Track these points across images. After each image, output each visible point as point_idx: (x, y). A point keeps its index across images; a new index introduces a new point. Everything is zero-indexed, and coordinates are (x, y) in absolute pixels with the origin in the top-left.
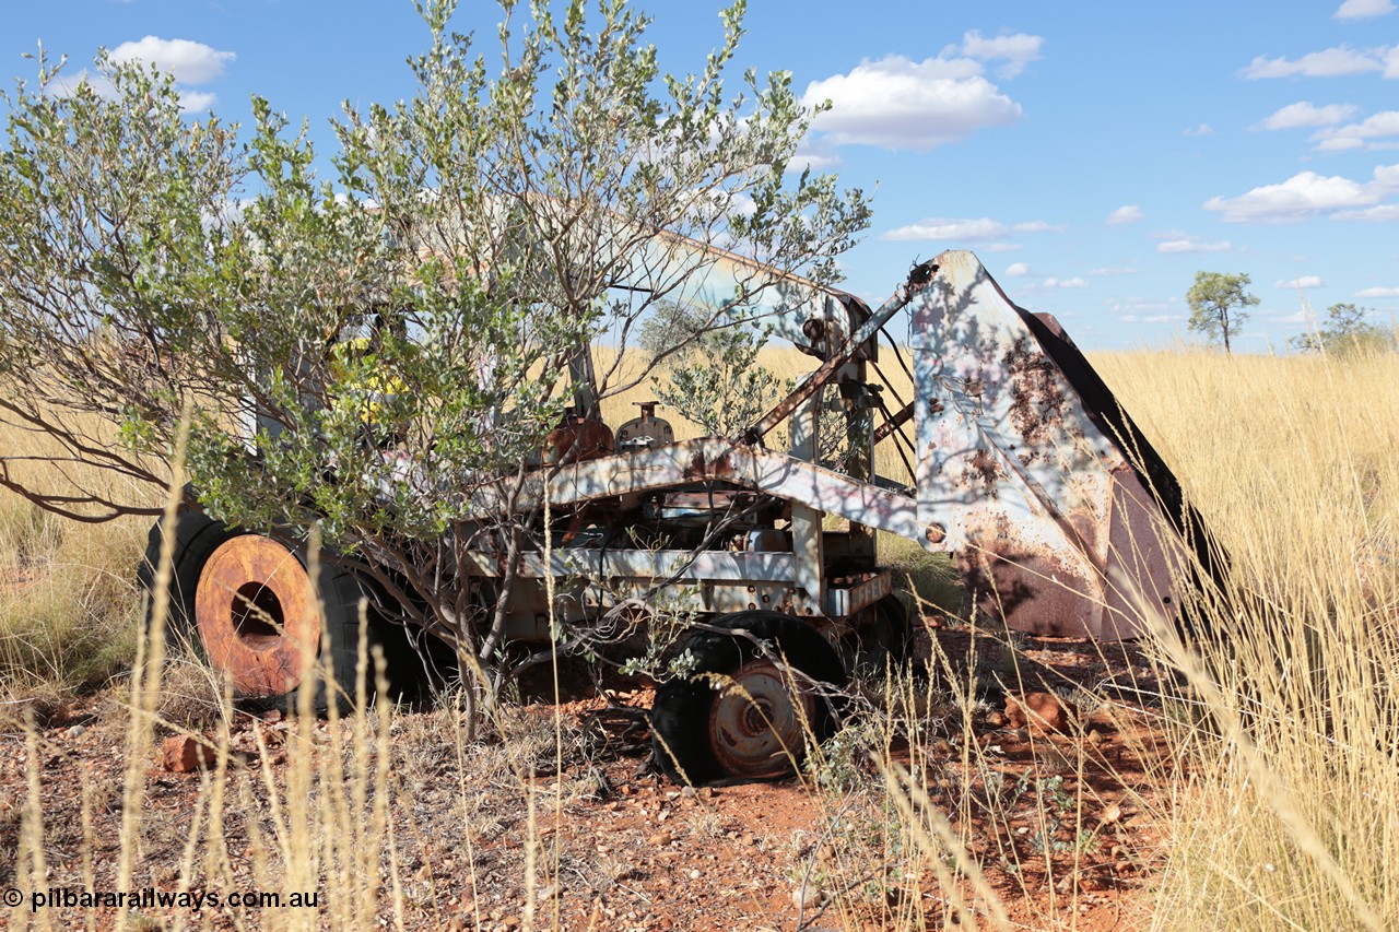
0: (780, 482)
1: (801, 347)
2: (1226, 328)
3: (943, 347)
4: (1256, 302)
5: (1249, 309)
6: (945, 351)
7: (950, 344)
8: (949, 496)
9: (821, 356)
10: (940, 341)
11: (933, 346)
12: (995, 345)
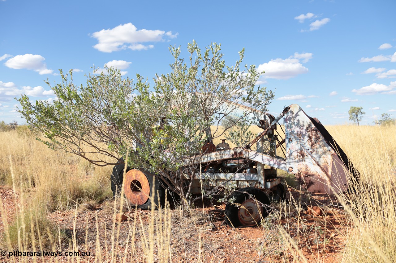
0: (254, 158)
1: (259, 126)
2: (358, 119)
3: (292, 126)
4: (364, 113)
5: (363, 115)
6: (292, 127)
7: (293, 125)
8: (294, 161)
9: (263, 128)
10: (291, 125)
11: (289, 126)
12: (304, 125)
